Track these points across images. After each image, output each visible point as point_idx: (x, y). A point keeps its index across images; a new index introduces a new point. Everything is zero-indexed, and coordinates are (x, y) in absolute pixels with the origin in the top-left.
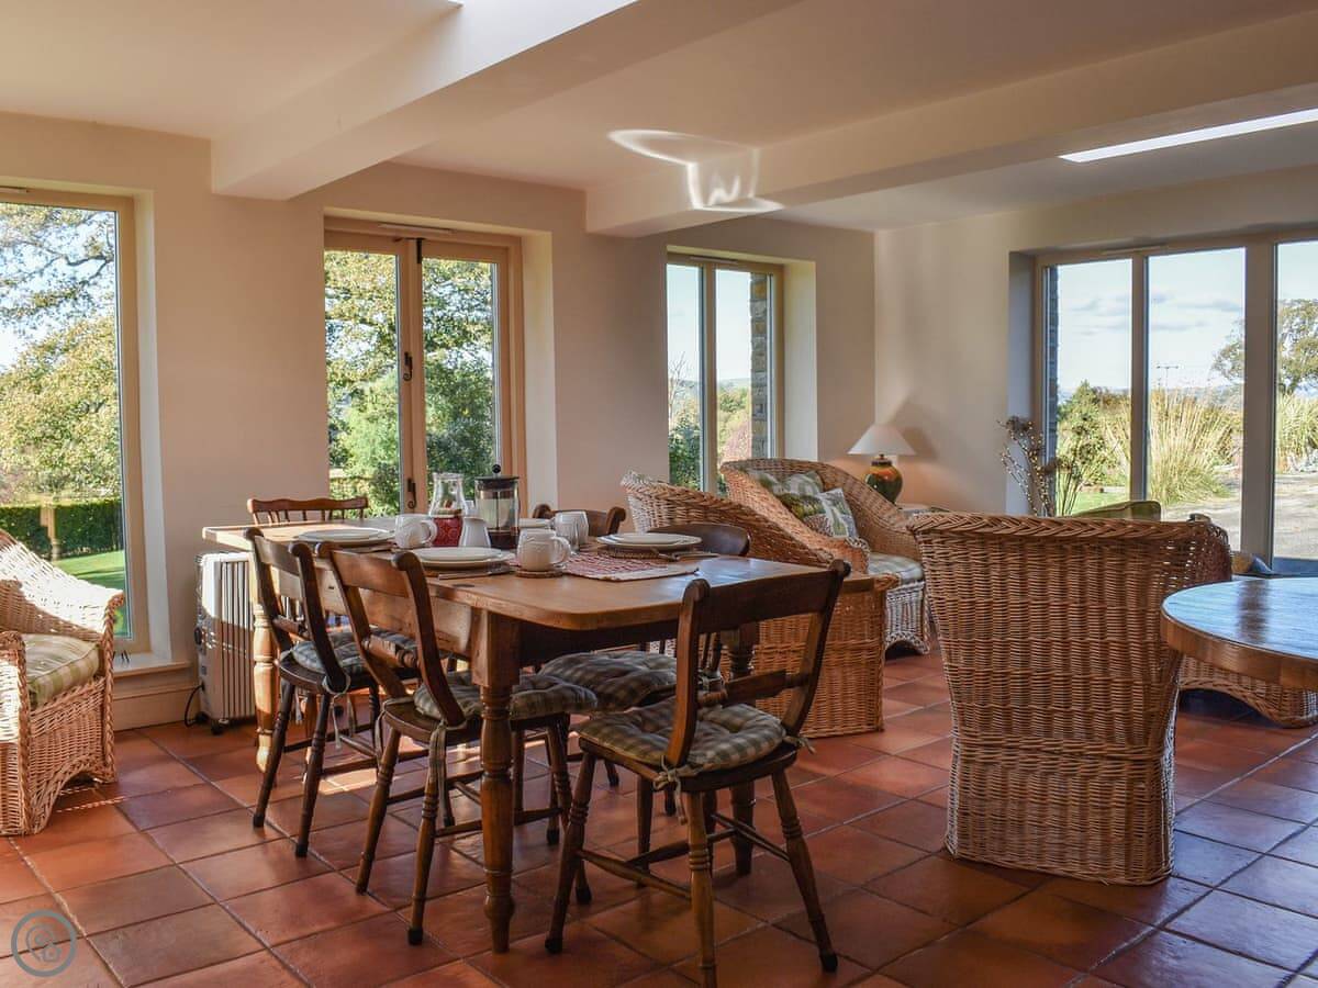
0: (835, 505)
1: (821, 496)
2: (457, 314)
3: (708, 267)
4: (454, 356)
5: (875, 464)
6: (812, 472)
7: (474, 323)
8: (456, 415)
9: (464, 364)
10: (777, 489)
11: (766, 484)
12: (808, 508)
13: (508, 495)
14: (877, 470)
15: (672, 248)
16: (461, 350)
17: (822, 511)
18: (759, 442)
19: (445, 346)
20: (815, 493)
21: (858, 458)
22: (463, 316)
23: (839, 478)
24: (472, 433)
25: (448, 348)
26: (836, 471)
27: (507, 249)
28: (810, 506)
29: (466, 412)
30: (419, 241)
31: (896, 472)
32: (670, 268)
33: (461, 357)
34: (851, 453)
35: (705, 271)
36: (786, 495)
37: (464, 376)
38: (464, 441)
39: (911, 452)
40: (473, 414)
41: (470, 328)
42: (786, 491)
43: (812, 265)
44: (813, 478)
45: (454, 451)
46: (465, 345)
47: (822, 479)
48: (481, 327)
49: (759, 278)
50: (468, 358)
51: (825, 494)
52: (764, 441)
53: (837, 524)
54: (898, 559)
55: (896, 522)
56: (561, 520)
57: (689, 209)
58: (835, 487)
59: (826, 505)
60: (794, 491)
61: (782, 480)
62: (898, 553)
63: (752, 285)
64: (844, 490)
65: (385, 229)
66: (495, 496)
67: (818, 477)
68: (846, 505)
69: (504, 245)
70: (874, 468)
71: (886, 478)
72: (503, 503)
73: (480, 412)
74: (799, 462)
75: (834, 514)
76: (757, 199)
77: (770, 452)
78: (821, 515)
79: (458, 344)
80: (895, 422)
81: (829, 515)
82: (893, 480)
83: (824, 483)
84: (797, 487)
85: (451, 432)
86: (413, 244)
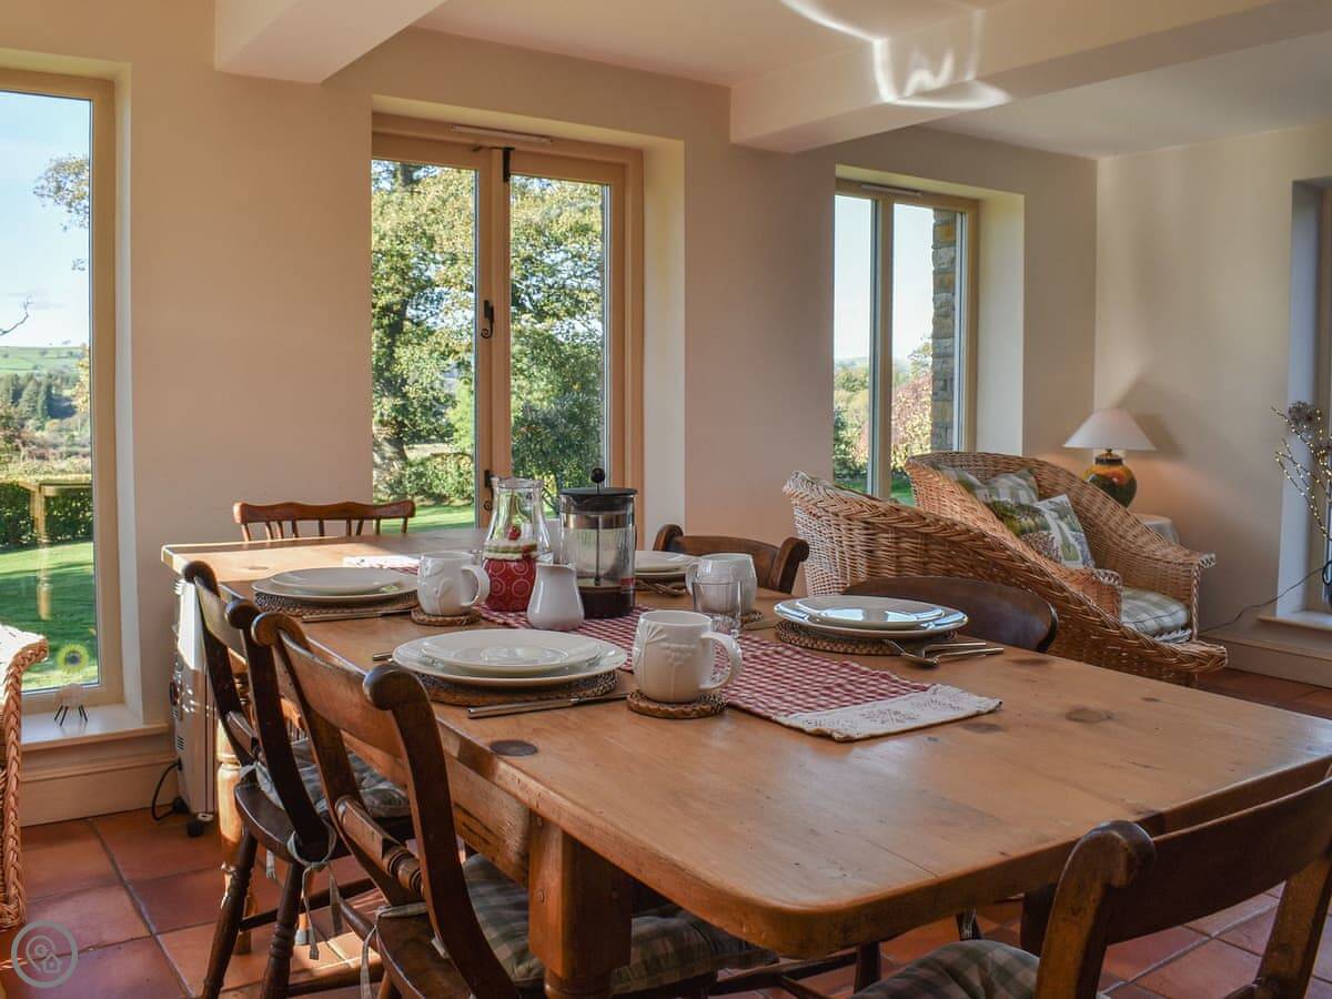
0: (1061, 518)
1: (1039, 505)
2: (569, 282)
3: (884, 199)
4: (566, 327)
5: (1099, 461)
6: (1024, 471)
7: (587, 292)
8: (566, 389)
9: (576, 335)
10: (982, 493)
11: (970, 488)
12: (1027, 522)
13: (615, 523)
14: (1104, 470)
15: (843, 171)
16: (574, 321)
17: (1046, 527)
18: (941, 428)
19: (556, 315)
20: (1033, 501)
21: (1076, 453)
22: (576, 284)
23: (1061, 480)
24: (581, 409)
25: (559, 318)
26: (1056, 470)
27: (623, 166)
28: (1030, 520)
29: (576, 387)
30: (507, 152)
31: (1129, 472)
32: (838, 199)
33: (573, 328)
34: (1067, 445)
35: (880, 203)
36: (994, 503)
37: (574, 347)
38: (572, 418)
39: (1147, 446)
40: (583, 388)
41: (583, 297)
42: (996, 499)
43: (1020, 198)
44: (1026, 480)
45: (561, 429)
46: (578, 317)
47: (1038, 481)
48: (593, 295)
49: (946, 217)
50: (580, 329)
51: (1046, 502)
52: (948, 427)
53: (1067, 545)
54: (1154, 597)
55: (1146, 544)
56: (709, 570)
57: (877, 102)
58: (1059, 494)
59: (1050, 518)
60: (1005, 498)
61: (985, 481)
62: (1151, 588)
63: (935, 226)
64: (1069, 497)
65: (461, 134)
66: (594, 525)
67: (1032, 478)
68: (1076, 520)
69: (619, 160)
70: (1098, 466)
71: (1115, 480)
72: (609, 536)
73: (591, 387)
74: (1005, 457)
75: (1062, 531)
76: (978, 84)
77: (957, 443)
78: (1045, 533)
79: (571, 314)
80: (1123, 404)
81: (1055, 533)
82: (1125, 482)
83: (1039, 486)
84: (1008, 491)
85: (559, 408)
86: (498, 156)
